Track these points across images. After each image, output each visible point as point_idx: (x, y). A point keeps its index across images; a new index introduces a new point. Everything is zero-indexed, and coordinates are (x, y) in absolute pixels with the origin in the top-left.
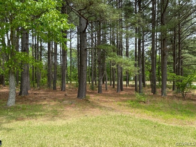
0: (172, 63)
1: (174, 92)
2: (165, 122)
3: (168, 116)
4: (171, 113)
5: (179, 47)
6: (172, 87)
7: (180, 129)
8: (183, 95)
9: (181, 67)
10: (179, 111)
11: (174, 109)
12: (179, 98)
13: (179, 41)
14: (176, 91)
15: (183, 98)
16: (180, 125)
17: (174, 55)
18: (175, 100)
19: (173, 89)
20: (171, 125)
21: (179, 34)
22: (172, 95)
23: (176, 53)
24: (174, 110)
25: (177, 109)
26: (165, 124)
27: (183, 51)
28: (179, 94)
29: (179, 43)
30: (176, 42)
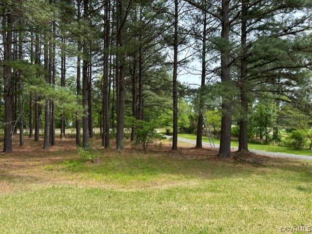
0: (130, 102)
1: (133, 143)
2: (123, 188)
3: (127, 177)
4: (131, 173)
5: (140, 80)
6: (130, 136)
7: (142, 194)
8: (144, 146)
9: (141, 109)
10: (140, 169)
11: (134, 167)
12: (140, 150)
13: (140, 72)
14: (135, 141)
15: (144, 150)
16: (143, 189)
17: (133, 91)
18: (135, 154)
19: (132, 139)
20: (131, 190)
21: (141, 63)
22: (130, 147)
23: (136, 89)
24: (134, 169)
25: (137, 166)
26: (123, 190)
27: (144, 86)
28: (139, 145)
29: (140, 75)
30: (136, 73)
